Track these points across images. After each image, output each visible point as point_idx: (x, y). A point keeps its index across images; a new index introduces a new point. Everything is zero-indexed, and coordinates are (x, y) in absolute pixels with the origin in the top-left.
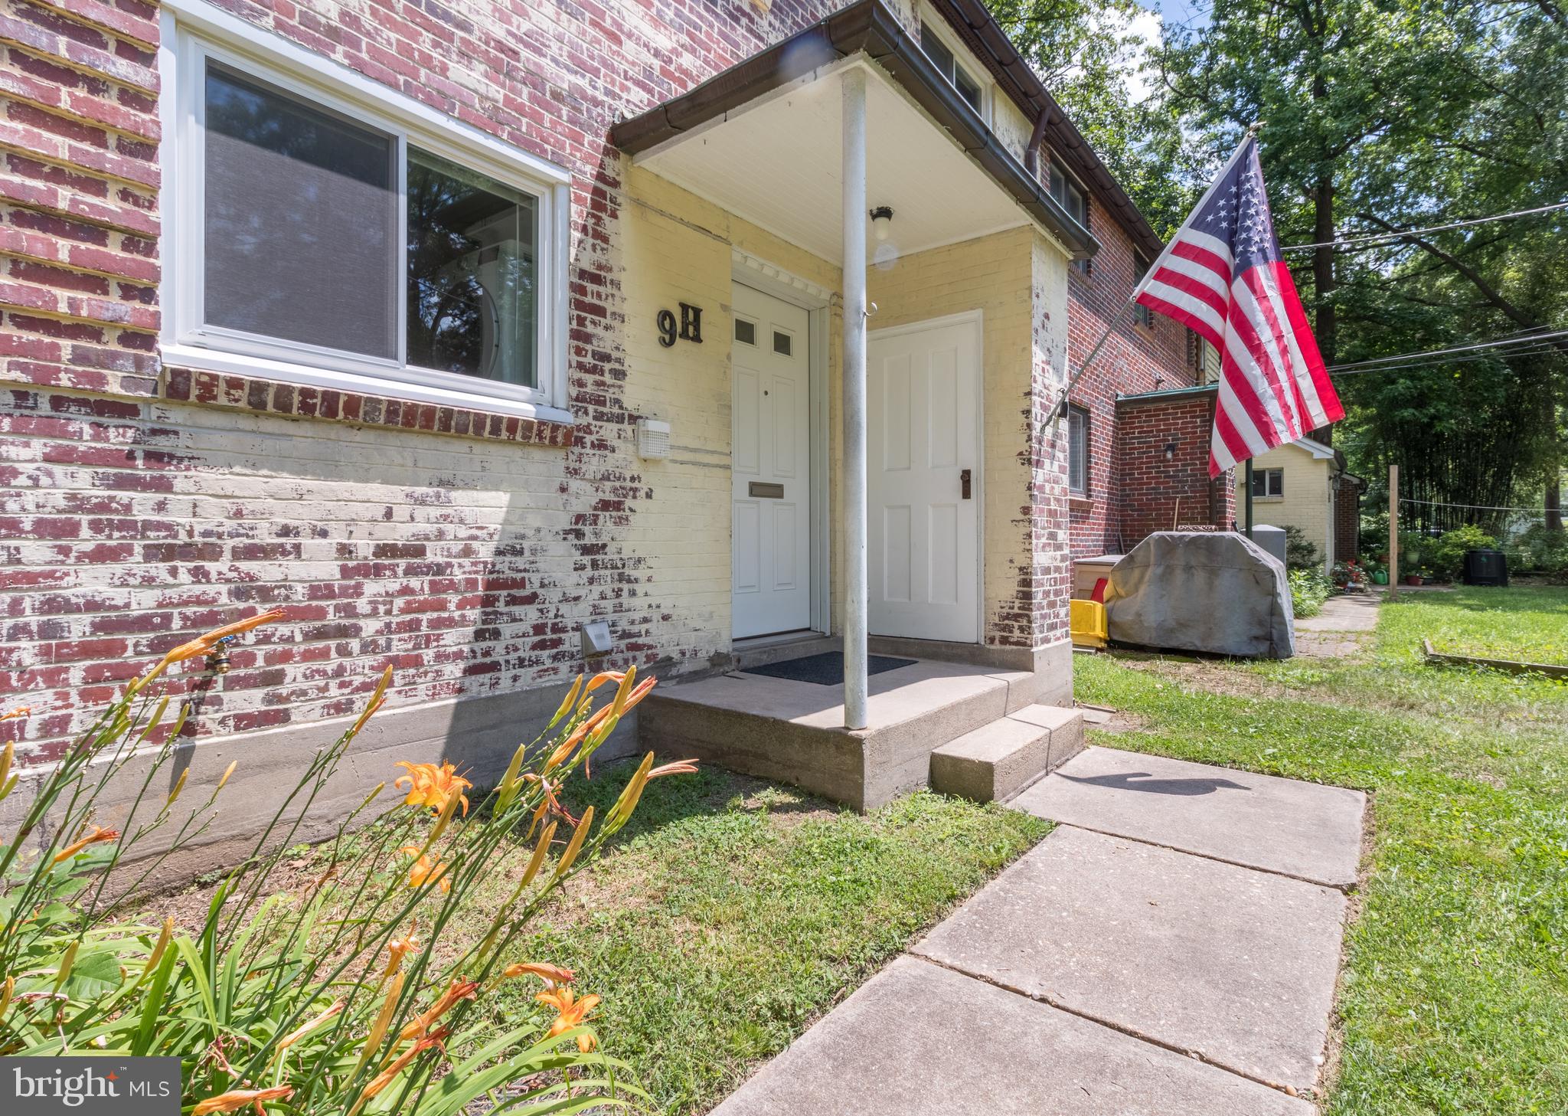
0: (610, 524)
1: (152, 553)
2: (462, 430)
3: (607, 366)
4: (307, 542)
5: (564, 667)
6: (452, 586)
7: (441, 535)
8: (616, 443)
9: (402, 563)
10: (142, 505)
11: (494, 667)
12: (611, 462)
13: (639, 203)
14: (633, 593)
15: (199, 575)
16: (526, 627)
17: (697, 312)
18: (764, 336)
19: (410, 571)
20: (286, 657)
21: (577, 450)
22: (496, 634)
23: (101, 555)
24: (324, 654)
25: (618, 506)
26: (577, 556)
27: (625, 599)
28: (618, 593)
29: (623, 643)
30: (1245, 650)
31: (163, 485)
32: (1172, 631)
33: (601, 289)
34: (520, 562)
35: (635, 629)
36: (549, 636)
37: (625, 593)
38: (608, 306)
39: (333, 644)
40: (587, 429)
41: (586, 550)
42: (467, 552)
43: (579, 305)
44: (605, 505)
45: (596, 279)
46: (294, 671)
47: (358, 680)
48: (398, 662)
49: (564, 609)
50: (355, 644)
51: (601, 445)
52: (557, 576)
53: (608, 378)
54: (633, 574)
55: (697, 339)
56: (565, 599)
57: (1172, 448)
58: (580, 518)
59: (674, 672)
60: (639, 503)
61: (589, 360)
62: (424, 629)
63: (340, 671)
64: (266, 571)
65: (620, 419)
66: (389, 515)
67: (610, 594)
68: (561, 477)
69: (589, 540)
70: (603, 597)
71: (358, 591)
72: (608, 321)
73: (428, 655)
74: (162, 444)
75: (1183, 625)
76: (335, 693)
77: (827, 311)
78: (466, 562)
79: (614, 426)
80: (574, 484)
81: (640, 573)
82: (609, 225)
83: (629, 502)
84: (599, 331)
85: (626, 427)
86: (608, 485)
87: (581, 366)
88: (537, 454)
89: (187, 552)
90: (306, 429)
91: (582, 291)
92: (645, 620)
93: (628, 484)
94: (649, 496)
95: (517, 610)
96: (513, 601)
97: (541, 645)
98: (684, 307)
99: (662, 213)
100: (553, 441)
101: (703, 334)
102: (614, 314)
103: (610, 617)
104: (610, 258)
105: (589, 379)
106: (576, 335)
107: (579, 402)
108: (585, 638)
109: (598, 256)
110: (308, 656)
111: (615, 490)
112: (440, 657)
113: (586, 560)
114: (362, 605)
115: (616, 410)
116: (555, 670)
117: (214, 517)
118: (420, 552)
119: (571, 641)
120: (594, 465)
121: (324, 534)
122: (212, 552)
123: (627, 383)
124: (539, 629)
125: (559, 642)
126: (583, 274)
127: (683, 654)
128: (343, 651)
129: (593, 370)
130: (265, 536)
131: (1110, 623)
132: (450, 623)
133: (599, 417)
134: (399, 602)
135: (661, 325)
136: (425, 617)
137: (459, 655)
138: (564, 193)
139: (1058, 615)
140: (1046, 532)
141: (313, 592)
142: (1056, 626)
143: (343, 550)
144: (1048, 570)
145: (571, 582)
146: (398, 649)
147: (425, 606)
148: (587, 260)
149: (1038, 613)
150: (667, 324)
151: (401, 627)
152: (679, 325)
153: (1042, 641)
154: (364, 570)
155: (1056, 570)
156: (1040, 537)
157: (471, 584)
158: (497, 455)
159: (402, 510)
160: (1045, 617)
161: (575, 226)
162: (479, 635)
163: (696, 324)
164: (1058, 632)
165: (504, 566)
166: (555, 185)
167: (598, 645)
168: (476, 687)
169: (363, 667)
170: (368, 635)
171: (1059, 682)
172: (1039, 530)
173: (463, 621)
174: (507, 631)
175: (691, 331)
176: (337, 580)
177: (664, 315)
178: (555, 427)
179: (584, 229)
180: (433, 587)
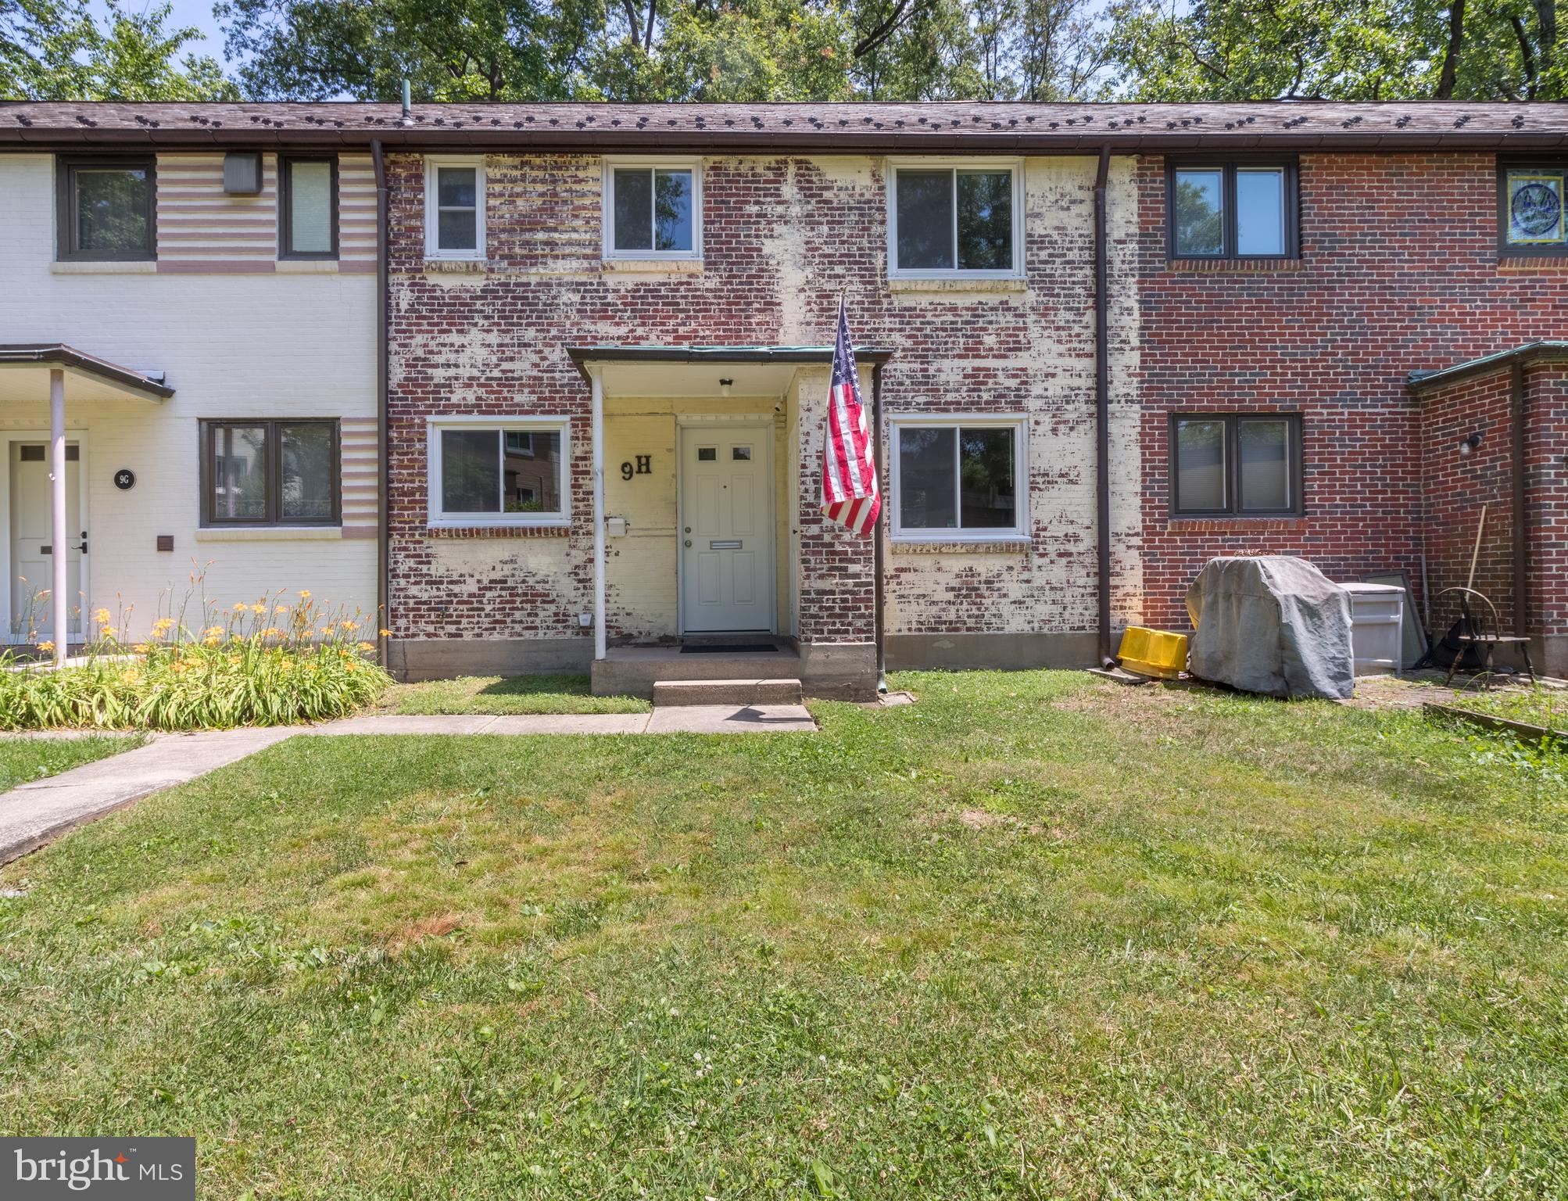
0: (593, 569)
1: (427, 583)
2: (519, 535)
3: (591, 497)
4: (467, 578)
5: (569, 632)
6: (518, 595)
7: (513, 576)
9: (499, 586)
10: (424, 569)
11: (536, 628)
13: (609, 415)
14: (608, 601)
15: (438, 589)
16: (550, 613)
17: (648, 458)
18: (724, 454)
19: (501, 589)
20: (462, 616)
21: (575, 537)
22: (536, 615)
23: (416, 583)
24: (474, 617)
26: (575, 584)
31: (429, 563)
33: (586, 463)
34: (547, 586)
35: (609, 618)
36: (561, 618)
39: (476, 613)
40: (581, 527)
41: (580, 581)
42: (524, 582)
43: (575, 473)
44: (591, 560)
45: (583, 459)
46: (464, 621)
47: (484, 627)
48: (496, 622)
49: (568, 606)
50: (483, 614)
51: (589, 533)
52: (565, 592)
53: (591, 502)
55: (648, 471)
56: (569, 602)
57: (1475, 438)
58: (576, 567)
59: (633, 641)
60: (612, 558)
61: (581, 496)
62: (507, 611)
63: (478, 623)
64: (456, 589)
66: (494, 568)
68: (567, 549)
69: (582, 576)
70: (590, 602)
71: (483, 596)
72: (592, 475)
73: (508, 620)
74: (429, 551)
76: (477, 631)
77: (773, 427)
78: (524, 586)
80: (573, 552)
81: (613, 592)
82: (588, 431)
84: (586, 481)
86: (592, 551)
87: (576, 500)
88: (554, 541)
89: (435, 582)
90: (467, 541)
91: (577, 466)
92: (615, 615)
94: (617, 554)
95: (546, 606)
96: (544, 602)
97: (558, 621)
99: (624, 415)
100: (560, 535)
101: (652, 467)
102: (593, 472)
105: (581, 504)
106: (573, 486)
107: (576, 515)
108: (579, 620)
109: (586, 448)
110: (468, 616)
112: (513, 622)
113: (580, 585)
114: (485, 600)
116: (565, 633)
117: (442, 571)
118: (505, 582)
119: (572, 621)
120: (584, 542)
121: (473, 576)
122: (441, 583)
124: (556, 614)
125: (567, 621)
126: (577, 458)
127: (641, 633)
128: (479, 616)
129: (584, 500)
130: (455, 578)
132: (517, 609)
133: (586, 521)
134: (498, 600)
135: (624, 471)
136: (508, 606)
137: (521, 622)
138: (568, 425)
139: (850, 624)
140: (826, 566)
141: (470, 595)
142: (847, 632)
143: (479, 581)
144: (833, 592)
145: (572, 594)
146: (498, 617)
147: (507, 602)
148: (579, 453)
149: (813, 621)
150: (627, 469)
151: (499, 609)
152: (635, 468)
153: (818, 640)
154: (485, 588)
155: (843, 592)
156: (815, 570)
157: (525, 595)
158: (536, 543)
159: (498, 567)
160: (825, 624)
161: (573, 438)
162: (529, 615)
163: (647, 464)
164: (851, 636)
165: (539, 588)
166: (564, 423)
167: (582, 624)
168: (528, 635)
169: (486, 622)
170: (487, 611)
171: (846, 671)
172: (812, 565)
173: (522, 609)
174: (541, 614)
175: (644, 468)
176: (477, 592)
177: (625, 465)
178: (559, 529)
179: (577, 438)
180: (511, 595)
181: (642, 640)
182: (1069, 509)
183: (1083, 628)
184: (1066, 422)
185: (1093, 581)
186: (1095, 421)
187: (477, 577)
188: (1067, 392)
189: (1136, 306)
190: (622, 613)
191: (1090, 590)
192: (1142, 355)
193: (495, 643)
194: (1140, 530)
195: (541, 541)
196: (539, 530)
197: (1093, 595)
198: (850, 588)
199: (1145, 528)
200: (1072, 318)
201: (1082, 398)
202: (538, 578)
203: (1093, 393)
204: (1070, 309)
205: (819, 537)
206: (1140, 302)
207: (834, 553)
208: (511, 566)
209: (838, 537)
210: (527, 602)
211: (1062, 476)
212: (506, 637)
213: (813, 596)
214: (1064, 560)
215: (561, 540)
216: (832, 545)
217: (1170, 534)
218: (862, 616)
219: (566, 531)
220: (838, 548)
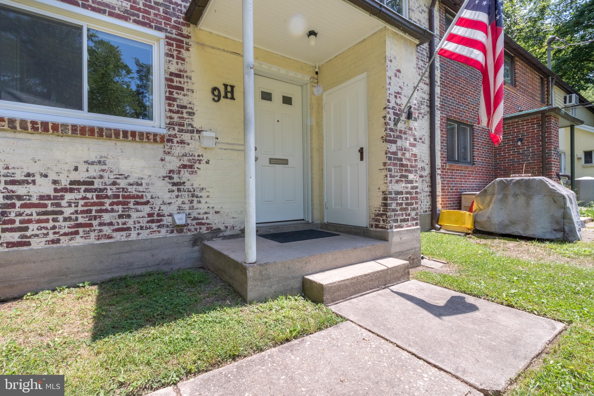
0: (187, 174)
2: (109, 136)
3: (185, 111)
4: (37, 178)
5: (163, 231)
6: (107, 197)
7: (101, 177)
8: (190, 141)
9: (83, 187)
11: (128, 229)
12: (187, 149)
13: (202, 45)
14: (199, 202)
16: (144, 214)
17: (232, 87)
18: (277, 98)
19: (86, 191)
20: (29, 221)
21: (170, 144)
22: (129, 216)
24: (47, 221)
25: (191, 167)
26: (170, 186)
27: (195, 204)
28: (191, 202)
29: (194, 222)
30: (548, 236)
32: (507, 226)
33: (181, 80)
34: (141, 188)
35: (201, 216)
36: (156, 218)
37: (195, 202)
38: (185, 86)
39: (50, 217)
40: (175, 136)
41: (174, 184)
42: (114, 184)
43: (169, 86)
44: (184, 166)
45: (178, 76)
46: (33, 227)
47: (62, 231)
48: (79, 225)
49: (163, 207)
50: (61, 218)
51: (182, 142)
52: (160, 194)
53: (185, 115)
54: (200, 194)
55: (233, 98)
56: (164, 203)
57: (521, 140)
58: (171, 171)
59: (221, 234)
60: (203, 166)
61: (175, 108)
62: (94, 213)
63: (54, 227)
64: (20, 189)
65: (192, 132)
66: (76, 169)
67: (187, 202)
68: (161, 155)
69: (176, 180)
70: (183, 203)
71: (61, 198)
72: (185, 92)
73: (95, 223)
75: (513, 223)
76: (51, 237)
77: (309, 85)
78: (114, 188)
79: (189, 135)
80: (168, 158)
81: (204, 194)
82: (185, 54)
83: (197, 165)
84: (181, 97)
85: (196, 135)
86: (186, 158)
87: (171, 111)
88: (149, 146)
90: (36, 137)
91: (171, 81)
92: (206, 213)
93: (196, 158)
94: (207, 162)
95: (139, 207)
96: (137, 203)
97: (152, 221)
98: (226, 86)
99: (213, 48)
100: (155, 141)
101: (235, 96)
102: (188, 90)
103: (187, 212)
104: (186, 67)
105: (176, 116)
106: (168, 98)
107: (171, 125)
108: (174, 220)
109: (180, 66)
110: (39, 221)
111: (189, 160)
112: (100, 224)
113: (175, 188)
114: (64, 203)
115: (190, 128)
116: (159, 232)
118: (92, 183)
119: (167, 220)
120: (178, 150)
121: (46, 176)
123: (195, 117)
124: (150, 215)
125: (161, 220)
126: (171, 74)
127: (227, 227)
128: (55, 220)
129: (178, 112)
130: (19, 177)
131: (475, 222)
132: (106, 211)
133: (181, 131)
134: (82, 202)
135: (213, 93)
136: (94, 208)
137: (111, 224)
138: (163, 42)
139: (409, 215)
140: (399, 174)
141: (41, 198)
142: (408, 220)
143: (55, 182)
144: (401, 193)
145: (167, 197)
146: (81, 220)
147: (94, 204)
148: (174, 68)
149: (393, 213)
150: (216, 93)
151: (82, 212)
152: (223, 94)
153: (396, 227)
154: (65, 190)
155: (407, 193)
156: (394, 177)
157: (116, 196)
158: (129, 147)
159: (82, 167)
160: (399, 215)
161: (167, 55)
162: (120, 216)
163: (232, 92)
164: (410, 223)
165: (132, 190)
166: (158, 40)
167: (178, 222)
168: (119, 236)
169: (65, 227)
170: (67, 214)
171: (409, 247)
172: (393, 173)
173: (112, 211)
174: (134, 215)
175: (229, 95)
176: (52, 193)
177: (214, 89)
178: (155, 135)
179: (172, 56)
180: (98, 197)
181: (228, 233)
182: (423, 155)
183: (426, 211)
184: (421, 113)
185: (428, 189)
186: (429, 115)
187: (53, 176)
188: (421, 100)
189: (439, 67)
190: (212, 211)
191: (428, 194)
192: (441, 90)
193: (77, 249)
194: (440, 167)
195: (134, 144)
196: (133, 134)
197: (429, 196)
198: (409, 190)
199: (442, 166)
200: (423, 65)
201: (425, 104)
202: (131, 180)
203: (428, 102)
204: (422, 60)
205: (395, 153)
206: (441, 66)
207: (402, 165)
208: (98, 167)
209: (404, 154)
210: (118, 204)
211: (421, 139)
212: (92, 239)
213: (393, 196)
214: (421, 179)
215: (156, 146)
216: (401, 160)
217: (448, 169)
218: (414, 209)
219: (162, 138)
220: (404, 162)
